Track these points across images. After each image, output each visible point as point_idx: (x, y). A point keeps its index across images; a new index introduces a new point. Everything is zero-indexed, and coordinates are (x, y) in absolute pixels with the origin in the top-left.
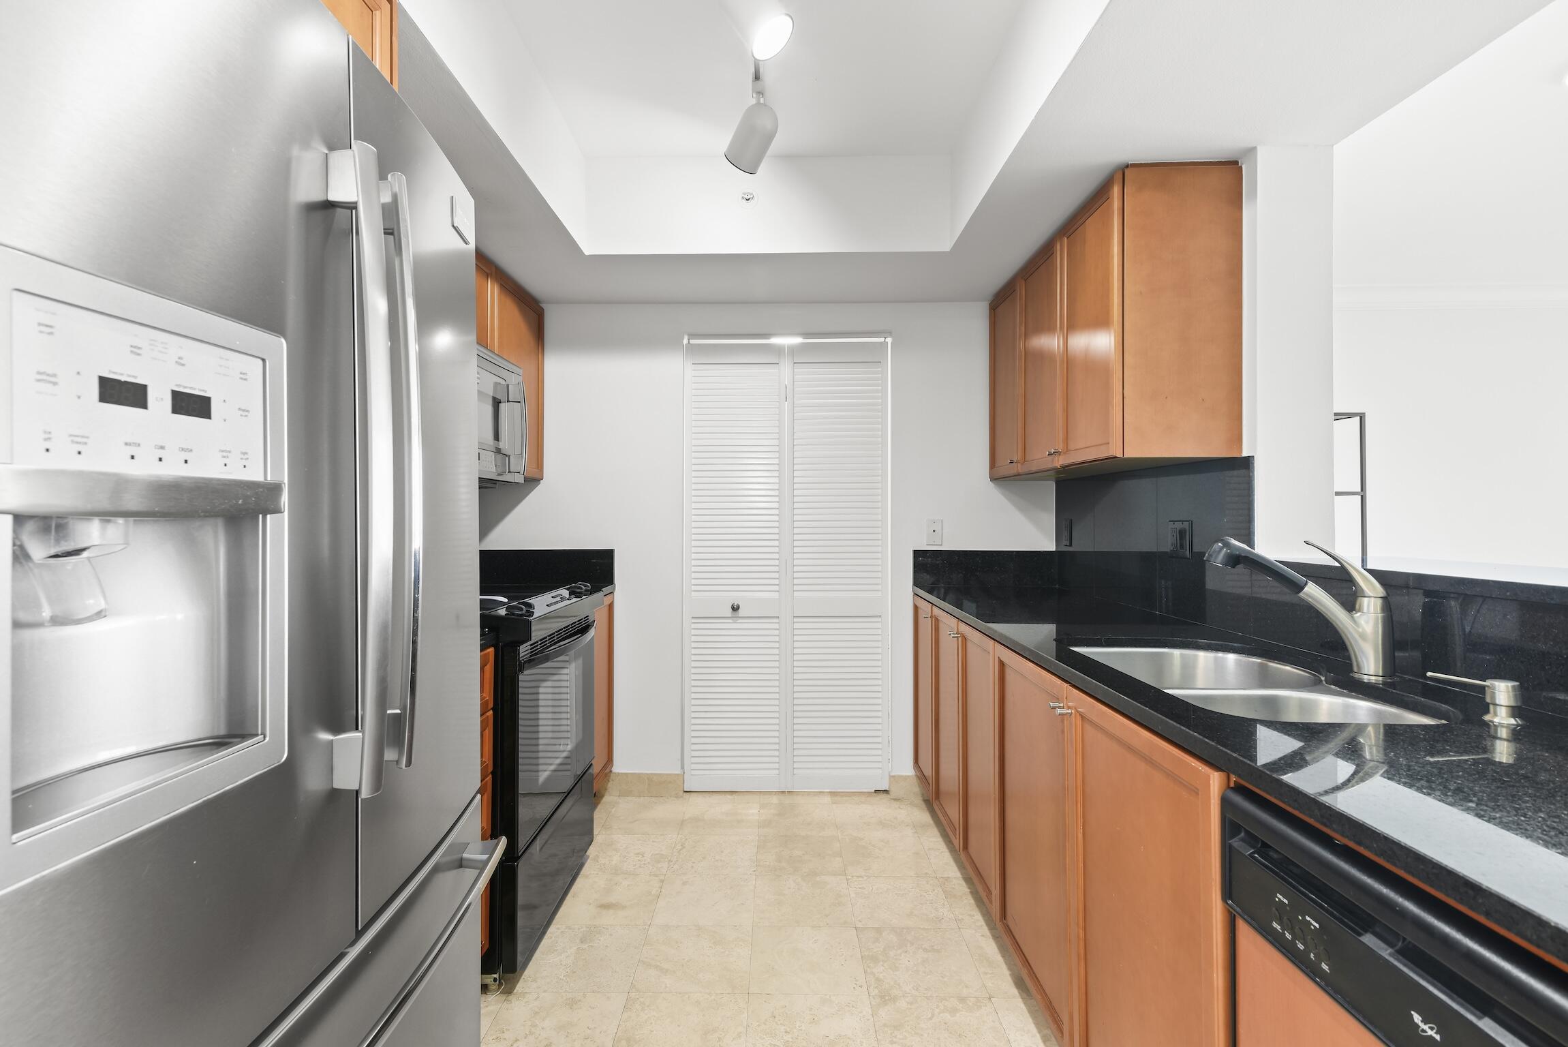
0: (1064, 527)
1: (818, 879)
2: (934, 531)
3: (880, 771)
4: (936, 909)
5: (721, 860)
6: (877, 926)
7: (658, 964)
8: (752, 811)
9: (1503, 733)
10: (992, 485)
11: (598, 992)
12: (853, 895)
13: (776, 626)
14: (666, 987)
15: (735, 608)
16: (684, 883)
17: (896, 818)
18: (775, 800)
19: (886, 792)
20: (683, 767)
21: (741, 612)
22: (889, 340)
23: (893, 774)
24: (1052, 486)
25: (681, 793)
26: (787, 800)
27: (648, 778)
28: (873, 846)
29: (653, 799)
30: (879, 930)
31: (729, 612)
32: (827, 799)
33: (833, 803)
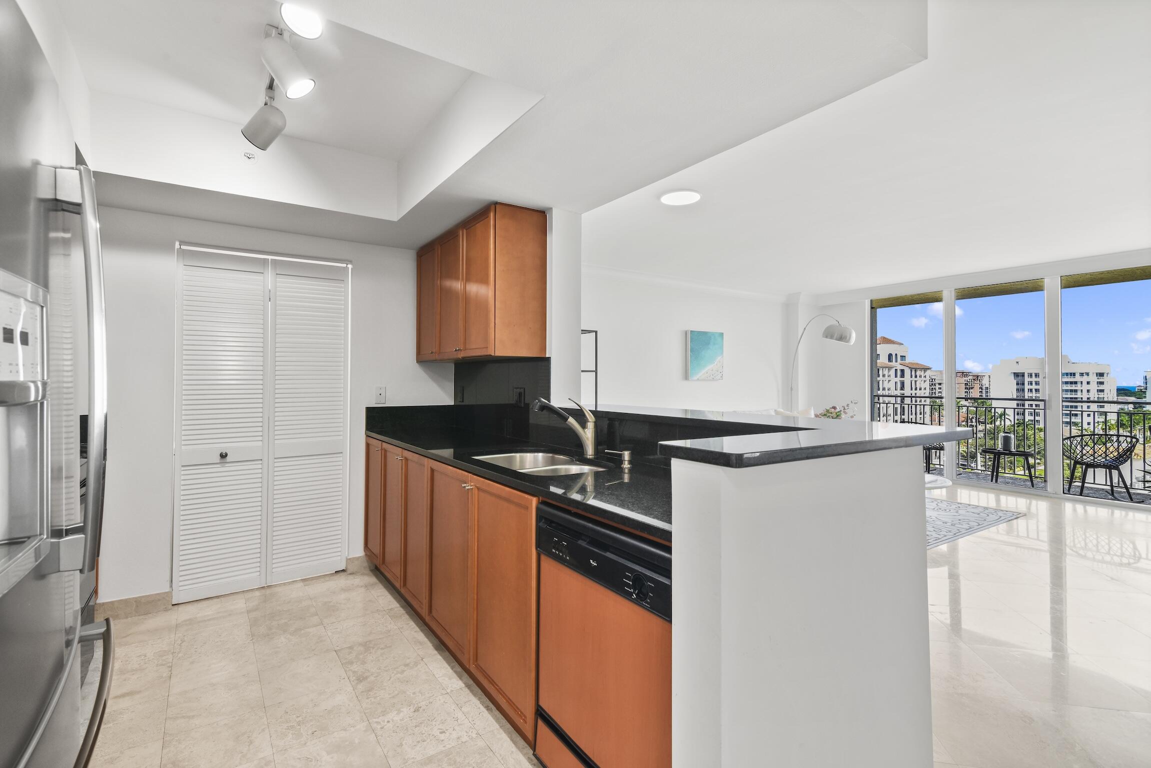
0: (459, 391)
1: (303, 632)
2: (380, 394)
3: (339, 558)
4: (386, 627)
5: (221, 641)
6: (349, 646)
7: (184, 715)
8: (240, 604)
9: (626, 471)
10: (417, 365)
11: (135, 747)
12: (330, 634)
13: (260, 466)
14: (196, 725)
15: (223, 456)
16: (192, 663)
17: (353, 585)
18: (257, 593)
19: (343, 571)
20: (171, 586)
21: (228, 459)
22: (350, 266)
23: (348, 558)
24: (452, 366)
25: (170, 606)
26: (268, 591)
27: (135, 602)
28: (340, 604)
29: (142, 617)
30: (351, 648)
31: (217, 459)
32: (301, 584)
33: (305, 586)
